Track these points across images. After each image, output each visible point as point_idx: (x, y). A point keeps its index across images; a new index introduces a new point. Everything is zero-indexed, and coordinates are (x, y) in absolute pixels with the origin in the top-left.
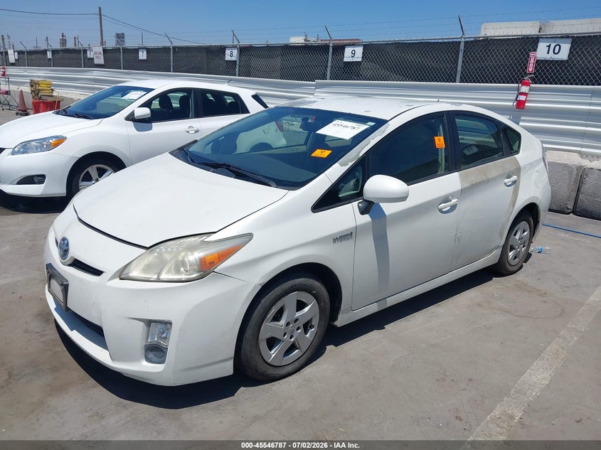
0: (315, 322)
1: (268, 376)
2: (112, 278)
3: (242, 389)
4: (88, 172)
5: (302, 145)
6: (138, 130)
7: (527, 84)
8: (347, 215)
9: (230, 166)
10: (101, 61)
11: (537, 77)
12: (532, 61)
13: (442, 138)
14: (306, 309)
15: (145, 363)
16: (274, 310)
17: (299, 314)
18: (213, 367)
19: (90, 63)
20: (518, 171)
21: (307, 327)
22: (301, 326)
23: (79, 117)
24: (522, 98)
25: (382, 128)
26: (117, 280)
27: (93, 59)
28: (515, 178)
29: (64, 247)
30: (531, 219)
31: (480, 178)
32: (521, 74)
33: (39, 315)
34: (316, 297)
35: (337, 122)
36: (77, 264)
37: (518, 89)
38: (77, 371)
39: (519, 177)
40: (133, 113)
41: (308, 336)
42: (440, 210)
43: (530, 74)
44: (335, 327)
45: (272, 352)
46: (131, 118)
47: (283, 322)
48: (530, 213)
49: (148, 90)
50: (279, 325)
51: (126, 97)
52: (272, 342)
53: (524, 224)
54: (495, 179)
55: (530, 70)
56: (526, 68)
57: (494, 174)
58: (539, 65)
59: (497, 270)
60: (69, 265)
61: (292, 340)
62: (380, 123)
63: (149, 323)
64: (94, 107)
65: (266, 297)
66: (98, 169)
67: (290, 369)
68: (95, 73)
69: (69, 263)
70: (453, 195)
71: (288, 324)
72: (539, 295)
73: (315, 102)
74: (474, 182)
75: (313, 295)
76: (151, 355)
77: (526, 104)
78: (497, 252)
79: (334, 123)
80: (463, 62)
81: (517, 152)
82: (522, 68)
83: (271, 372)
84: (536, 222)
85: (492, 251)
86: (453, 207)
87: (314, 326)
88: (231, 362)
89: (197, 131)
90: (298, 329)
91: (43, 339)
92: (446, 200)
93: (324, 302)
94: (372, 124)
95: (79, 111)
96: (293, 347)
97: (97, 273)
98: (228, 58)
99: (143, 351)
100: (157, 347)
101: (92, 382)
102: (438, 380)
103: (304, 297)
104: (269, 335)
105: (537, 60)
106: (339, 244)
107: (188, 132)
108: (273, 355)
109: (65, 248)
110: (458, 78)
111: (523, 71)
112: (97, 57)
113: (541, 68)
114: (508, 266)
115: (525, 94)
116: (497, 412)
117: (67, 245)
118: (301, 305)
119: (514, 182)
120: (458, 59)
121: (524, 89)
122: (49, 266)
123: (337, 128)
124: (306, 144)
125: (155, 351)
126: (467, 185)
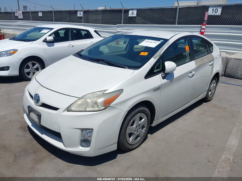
0: (146, 126)
1: (129, 149)
2: (64, 111)
3: (119, 155)
4: (28, 65)
5: (124, 51)
6: (49, 46)
7: (205, 25)
8: (158, 80)
9: (104, 60)
10: (22, 17)
11: (208, 22)
12: (206, 16)
13: (188, 47)
14: (143, 120)
15: (81, 147)
16: (132, 122)
17: (140, 122)
18: (110, 147)
19: (17, 18)
20: (213, 60)
21: (143, 127)
22: (141, 127)
23: (21, 41)
24: (203, 31)
25: (167, 42)
26: (66, 112)
27: (18, 16)
28: (212, 62)
29: (36, 98)
30: (217, 79)
31: (202, 63)
32: (202, 21)
33: (21, 128)
34: (146, 115)
35: (147, 40)
36: (44, 105)
37: (201, 27)
38: (45, 152)
39: (213, 62)
40: (46, 39)
41: (143, 131)
42: (189, 76)
43: (206, 21)
44: (152, 127)
45: (130, 139)
46: (45, 41)
47: (134, 126)
48: (217, 77)
49: (52, 29)
50: (133, 128)
51: (42, 32)
52: (130, 135)
53: (214, 81)
54: (206, 63)
55: (206, 19)
56: (204, 18)
57: (206, 61)
58: (209, 17)
59: (205, 100)
60: (40, 106)
61: (138, 133)
62: (166, 41)
63: (82, 130)
64: (26, 36)
65: (129, 116)
66: (32, 63)
67: (136, 145)
68: (19, 22)
69: (40, 105)
70: (193, 70)
71: (136, 127)
72: (223, 109)
73: (132, 32)
74: (200, 65)
75: (145, 114)
76: (83, 144)
77: (204, 33)
78: (205, 93)
79: (146, 40)
80: (178, 16)
81: (212, 52)
82: (202, 18)
83: (130, 147)
84: (218, 80)
85: (204, 92)
86: (193, 75)
87: (145, 127)
88: (116, 144)
89: (73, 46)
90: (140, 129)
91: (25, 139)
92: (191, 72)
93: (149, 117)
94: (163, 41)
95: (20, 38)
96: (138, 136)
97: (56, 109)
98: (78, 15)
99: (80, 142)
100: (87, 140)
101: (53, 156)
102: (196, 146)
103: (142, 115)
104: (130, 132)
105: (208, 15)
106: (155, 92)
107: (69, 47)
108: (131, 140)
109: (38, 99)
110: (176, 23)
111: (203, 20)
112: (20, 16)
113: (210, 18)
114: (209, 98)
115: (204, 29)
116: (223, 158)
117: (39, 97)
118: (141, 119)
119: (212, 64)
120: (176, 15)
121: (204, 27)
122: (29, 107)
123: (148, 43)
124: (125, 50)
125: (85, 142)
126: (198, 66)
